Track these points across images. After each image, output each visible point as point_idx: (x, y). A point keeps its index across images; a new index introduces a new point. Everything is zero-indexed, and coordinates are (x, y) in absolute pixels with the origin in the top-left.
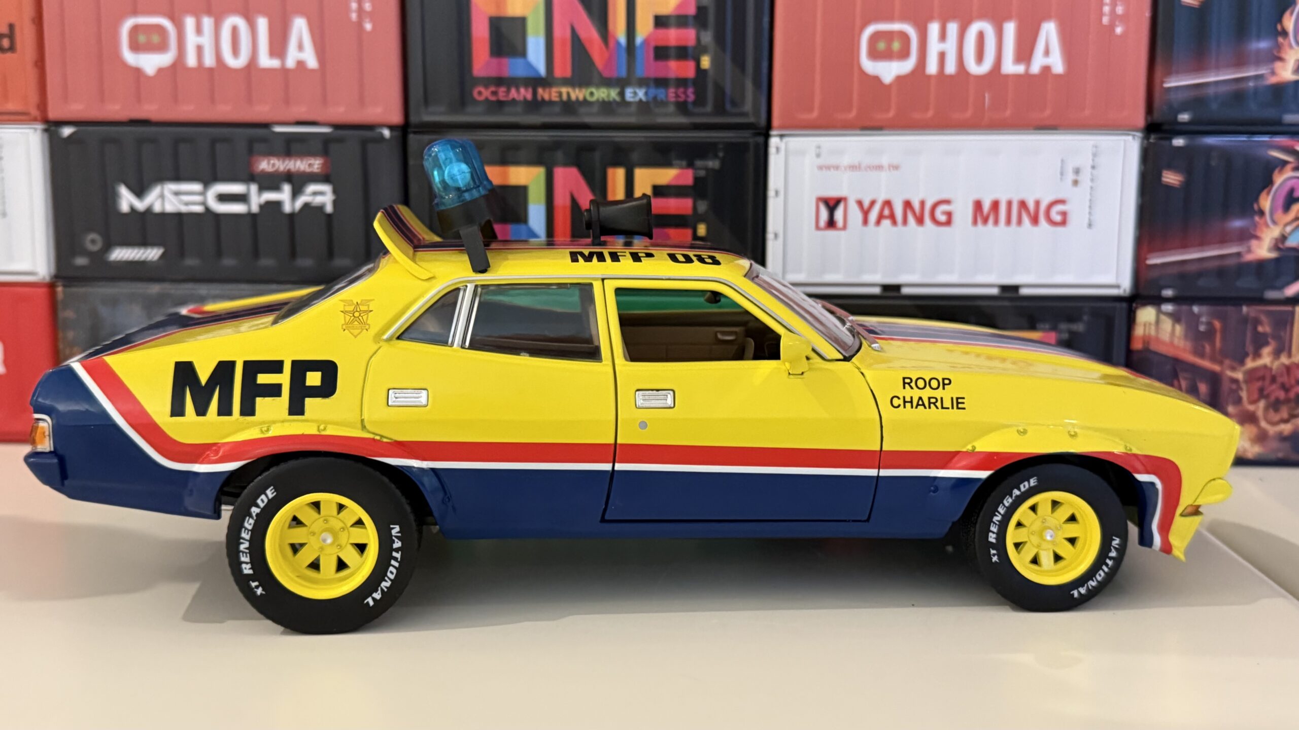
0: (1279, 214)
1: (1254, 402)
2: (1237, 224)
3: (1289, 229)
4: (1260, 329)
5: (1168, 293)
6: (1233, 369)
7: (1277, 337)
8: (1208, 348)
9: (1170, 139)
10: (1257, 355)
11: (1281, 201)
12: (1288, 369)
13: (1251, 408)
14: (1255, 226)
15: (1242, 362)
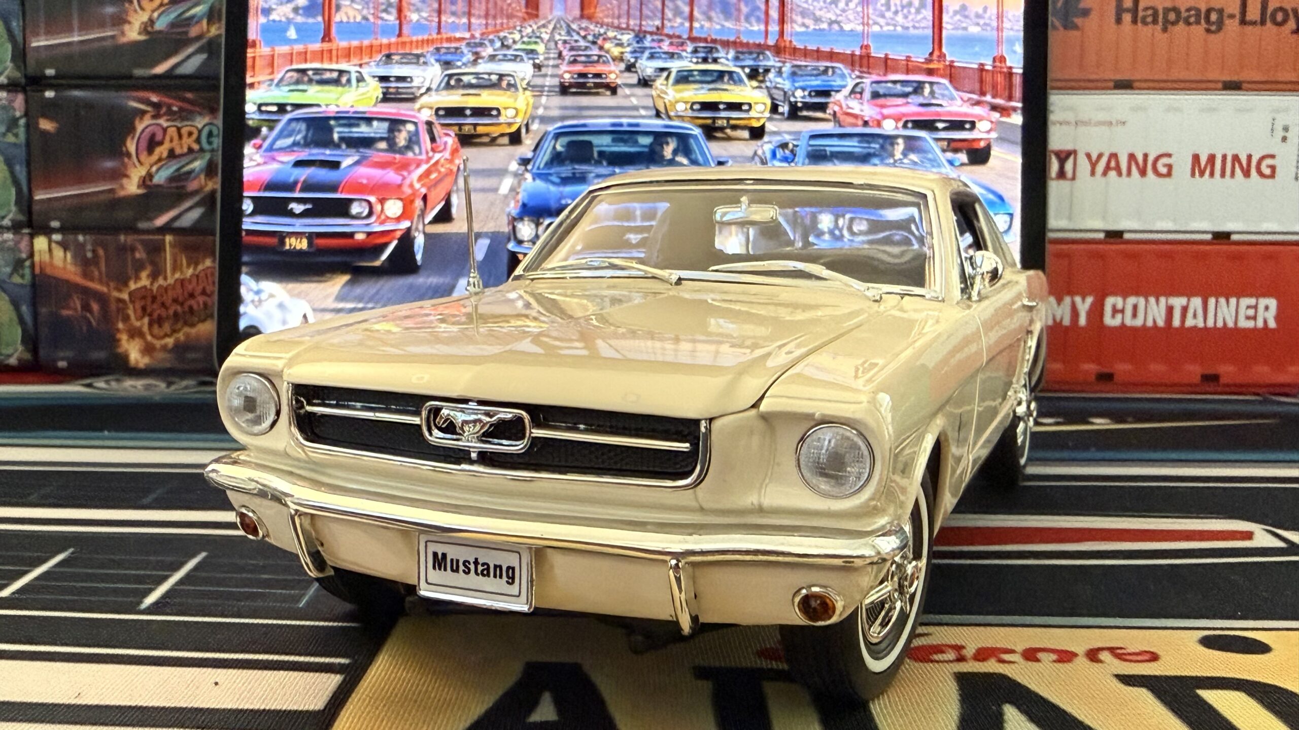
0: (144, 156)
1: (140, 318)
2: (109, 164)
3: (154, 169)
4: (138, 255)
5: (55, 224)
6: (120, 291)
7: (153, 263)
8: (96, 273)
9: (43, 91)
10: (137, 278)
11: (144, 144)
12: (166, 289)
13: (138, 324)
14: (125, 166)
15: (126, 284)
